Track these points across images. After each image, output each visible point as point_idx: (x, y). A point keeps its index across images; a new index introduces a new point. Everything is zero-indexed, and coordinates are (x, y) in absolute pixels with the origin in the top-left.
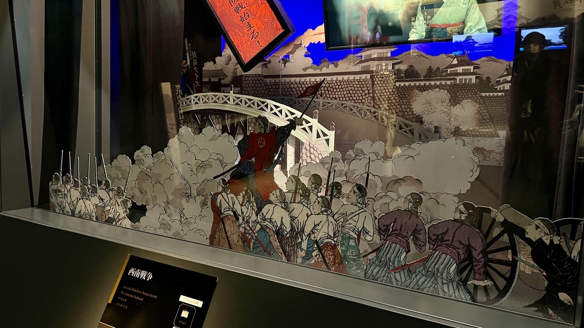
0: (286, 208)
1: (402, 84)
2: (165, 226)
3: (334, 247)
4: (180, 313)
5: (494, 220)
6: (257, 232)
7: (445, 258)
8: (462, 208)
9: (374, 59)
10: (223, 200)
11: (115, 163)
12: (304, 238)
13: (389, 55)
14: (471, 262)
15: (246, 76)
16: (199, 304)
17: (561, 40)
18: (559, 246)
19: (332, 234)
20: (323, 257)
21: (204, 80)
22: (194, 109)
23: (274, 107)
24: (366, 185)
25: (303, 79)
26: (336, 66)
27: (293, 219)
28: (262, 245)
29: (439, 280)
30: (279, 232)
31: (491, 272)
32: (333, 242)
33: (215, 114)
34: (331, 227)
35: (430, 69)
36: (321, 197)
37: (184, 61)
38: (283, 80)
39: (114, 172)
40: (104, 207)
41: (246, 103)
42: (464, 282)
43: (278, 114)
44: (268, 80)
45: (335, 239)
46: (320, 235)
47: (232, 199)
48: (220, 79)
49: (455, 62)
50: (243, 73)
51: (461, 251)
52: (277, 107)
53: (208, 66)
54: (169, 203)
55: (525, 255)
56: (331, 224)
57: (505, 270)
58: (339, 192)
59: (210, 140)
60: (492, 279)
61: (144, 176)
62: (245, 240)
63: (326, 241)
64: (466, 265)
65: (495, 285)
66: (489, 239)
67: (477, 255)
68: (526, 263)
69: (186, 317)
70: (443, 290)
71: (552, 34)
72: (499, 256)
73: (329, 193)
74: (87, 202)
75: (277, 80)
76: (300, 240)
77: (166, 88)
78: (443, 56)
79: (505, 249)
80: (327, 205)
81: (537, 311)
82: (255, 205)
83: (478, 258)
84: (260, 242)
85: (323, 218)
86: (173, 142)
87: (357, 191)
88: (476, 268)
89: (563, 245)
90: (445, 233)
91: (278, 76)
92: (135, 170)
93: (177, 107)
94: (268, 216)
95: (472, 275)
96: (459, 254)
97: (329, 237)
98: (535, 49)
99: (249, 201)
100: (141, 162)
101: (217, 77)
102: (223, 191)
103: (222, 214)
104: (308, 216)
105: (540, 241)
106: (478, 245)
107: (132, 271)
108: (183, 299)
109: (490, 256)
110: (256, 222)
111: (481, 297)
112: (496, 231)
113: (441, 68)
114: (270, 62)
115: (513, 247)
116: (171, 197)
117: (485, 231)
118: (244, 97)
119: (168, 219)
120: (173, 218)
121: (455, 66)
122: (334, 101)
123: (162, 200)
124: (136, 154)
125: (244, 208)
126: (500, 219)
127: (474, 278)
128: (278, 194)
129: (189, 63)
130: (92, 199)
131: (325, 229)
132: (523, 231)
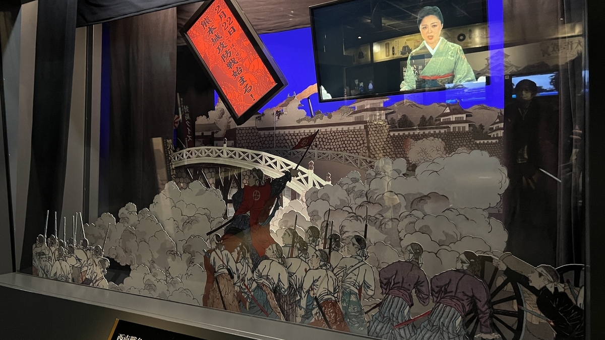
0: (283, 264)
1: (396, 133)
2: (150, 286)
3: (334, 304)
5: (496, 269)
6: (254, 291)
7: (450, 311)
8: (463, 257)
9: (367, 110)
10: (217, 257)
11: (99, 221)
12: (303, 295)
13: (382, 105)
14: (477, 315)
15: (240, 129)
17: (552, 87)
18: (564, 294)
19: (332, 290)
20: (324, 315)
21: (197, 134)
22: (186, 164)
23: (268, 160)
25: (297, 131)
26: (330, 117)
27: (290, 275)
28: (259, 305)
29: (445, 335)
30: (276, 290)
31: (498, 324)
32: (333, 299)
33: (209, 168)
34: (331, 282)
35: (423, 118)
36: (319, 250)
37: (176, 116)
38: (277, 132)
40: (81, 268)
41: (240, 156)
42: (471, 336)
43: (273, 165)
44: (262, 133)
45: (336, 295)
46: (319, 291)
47: (227, 255)
48: (213, 133)
49: (448, 110)
50: (237, 127)
51: (466, 303)
52: (272, 159)
53: (201, 120)
54: (154, 262)
55: (530, 303)
56: (330, 279)
57: (512, 321)
58: (338, 245)
59: (196, 196)
60: (499, 332)
61: (129, 234)
62: (240, 300)
63: (326, 297)
64: (472, 318)
65: (503, 338)
66: (493, 289)
67: (482, 306)
68: (532, 313)
71: (543, 81)
72: (504, 306)
73: (327, 246)
74: (64, 263)
75: (271, 132)
76: (299, 298)
77: (157, 143)
78: (436, 105)
79: (510, 299)
80: (325, 258)
82: (251, 261)
83: (483, 309)
84: (256, 301)
85: (322, 272)
86: (159, 198)
87: (356, 243)
88: (483, 320)
89: (568, 292)
90: (448, 284)
91: (272, 129)
92: (121, 227)
93: (168, 161)
94: (264, 273)
95: (478, 328)
96: (463, 306)
97: (329, 293)
98: (527, 96)
99: (244, 258)
100: (126, 220)
101: (209, 130)
102: (217, 247)
103: (215, 272)
104: (306, 271)
105: (545, 289)
106: (482, 295)
107: (120, 338)
109: (495, 307)
110: (252, 280)
112: (500, 281)
113: (434, 117)
114: (263, 115)
115: (518, 297)
116: (156, 256)
117: (488, 281)
118: (238, 150)
119: (153, 279)
120: (159, 278)
121: (447, 114)
122: (329, 152)
123: (146, 259)
124: (121, 211)
125: (239, 265)
126: (503, 267)
127: (481, 332)
128: (275, 249)
129: (181, 118)
130: (69, 260)
131: (324, 285)
132: (527, 279)
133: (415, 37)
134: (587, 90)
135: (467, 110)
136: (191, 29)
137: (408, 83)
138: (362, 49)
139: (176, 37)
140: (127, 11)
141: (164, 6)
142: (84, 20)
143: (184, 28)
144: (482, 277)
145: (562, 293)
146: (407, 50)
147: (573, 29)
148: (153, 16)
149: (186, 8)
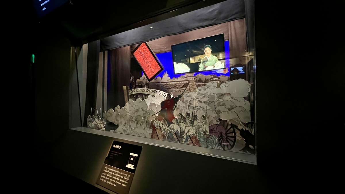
0: (178, 125)
1: (198, 84)
2: (125, 131)
3: (195, 137)
4: (130, 159)
5: (228, 124)
6: (168, 134)
7: (214, 137)
8: (218, 120)
9: (189, 77)
10: (155, 123)
11: (108, 111)
12: (185, 134)
13: (193, 75)
14: (222, 137)
15: (150, 83)
16: (137, 155)
17: (243, 71)
18: (248, 131)
19: (194, 133)
20: (192, 141)
21: (137, 85)
22: (133, 94)
23: (159, 92)
24: (206, 115)
25: (167, 83)
26: (177, 79)
27: (181, 128)
28: (170, 138)
29: (213, 144)
30: (176, 134)
31: (229, 140)
32: (195, 136)
33: (140, 95)
34: (194, 130)
35: (206, 79)
36: (190, 120)
37: (130, 79)
38: (161, 84)
39: (108, 114)
40: (97, 125)
41: (150, 91)
42: (221, 144)
43: (160, 94)
44: (157, 84)
45: (196, 135)
46: (190, 133)
47: (159, 122)
48: (142, 84)
49: (213, 77)
50: (149, 82)
51: (219, 134)
52: (160, 92)
53: (138, 80)
54: (126, 124)
55: (238, 134)
56: (194, 129)
57: (232, 139)
58: (197, 119)
59: (139, 103)
60: (229, 142)
61: (118, 115)
62: (164, 136)
63: (193, 135)
64: (221, 139)
65: (230, 144)
66: (227, 130)
67: (224, 135)
69: (132, 160)
70: (214, 147)
71: (240, 69)
72: (230, 135)
73: (193, 119)
74: (92, 123)
75: (159, 84)
76: (183, 135)
77: (125, 87)
78: (209, 75)
79: (232, 133)
80: (192, 123)
81: (243, 152)
82: (167, 124)
83: (224, 136)
84: (169, 137)
85: (191, 127)
86: (127, 104)
87: (203, 118)
88: (224, 139)
89: (249, 130)
90: (213, 129)
91: (160, 83)
92: (115, 113)
93: (128, 93)
94: (172, 128)
95: (223, 141)
96: (218, 135)
97: (194, 134)
98: (236, 73)
99: (165, 123)
100: (117, 111)
101: (140, 83)
102: (155, 120)
103: (155, 128)
104: (186, 127)
105: (242, 129)
106: (224, 132)
107: (114, 146)
108: (131, 154)
109: (228, 135)
110: (168, 130)
111: (226, 148)
112: (229, 127)
113: (209, 79)
114: (157, 78)
115: (234, 132)
116: (126, 122)
117: (226, 127)
118: (149, 89)
119: (126, 129)
120: (127, 128)
121: (213, 78)
122: (177, 90)
123: (123, 123)
124: (115, 108)
125: (163, 125)
126: (230, 123)
127: (223, 142)
128: (175, 120)
129: (132, 80)
130: (93, 122)
131: (192, 131)
132: (237, 127)
133: (203, 56)
134: (255, 71)
135: (218, 77)
136: (135, 52)
137: (201, 68)
138: (187, 59)
139: (130, 55)
140: (115, 47)
141: (127, 45)
142: (102, 50)
143: (132, 52)
144: (224, 126)
145: (247, 130)
146: (200, 59)
147: (249, 53)
148: (123, 48)
149: (133, 46)
